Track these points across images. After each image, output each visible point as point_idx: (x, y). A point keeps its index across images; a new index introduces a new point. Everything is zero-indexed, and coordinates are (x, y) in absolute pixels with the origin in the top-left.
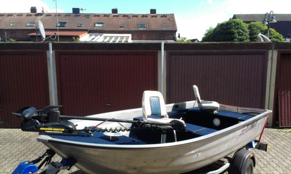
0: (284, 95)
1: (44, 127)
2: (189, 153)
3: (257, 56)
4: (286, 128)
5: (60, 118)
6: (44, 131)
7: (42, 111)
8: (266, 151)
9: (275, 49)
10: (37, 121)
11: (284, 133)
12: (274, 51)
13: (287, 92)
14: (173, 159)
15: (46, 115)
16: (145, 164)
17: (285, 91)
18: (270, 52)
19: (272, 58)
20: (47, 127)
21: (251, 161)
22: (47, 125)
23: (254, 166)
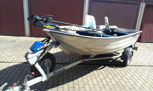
0: (145, 26)
1: (45, 25)
2: (112, 44)
3: (135, 5)
4: (144, 42)
5: (52, 22)
6: (45, 27)
7: (44, 17)
8: (137, 50)
9: (144, 2)
10: (42, 22)
11: (143, 45)
12: (144, 3)
13: (147, 25)
14: (105, 46)
15: (46, 19)
16: (93, 46)
17: (146, 24)
18: (142, 3)
19: (142, 7)
20: (47, 25)
21: (132, 53)
22: (46, 24)
23: (132, 56)
